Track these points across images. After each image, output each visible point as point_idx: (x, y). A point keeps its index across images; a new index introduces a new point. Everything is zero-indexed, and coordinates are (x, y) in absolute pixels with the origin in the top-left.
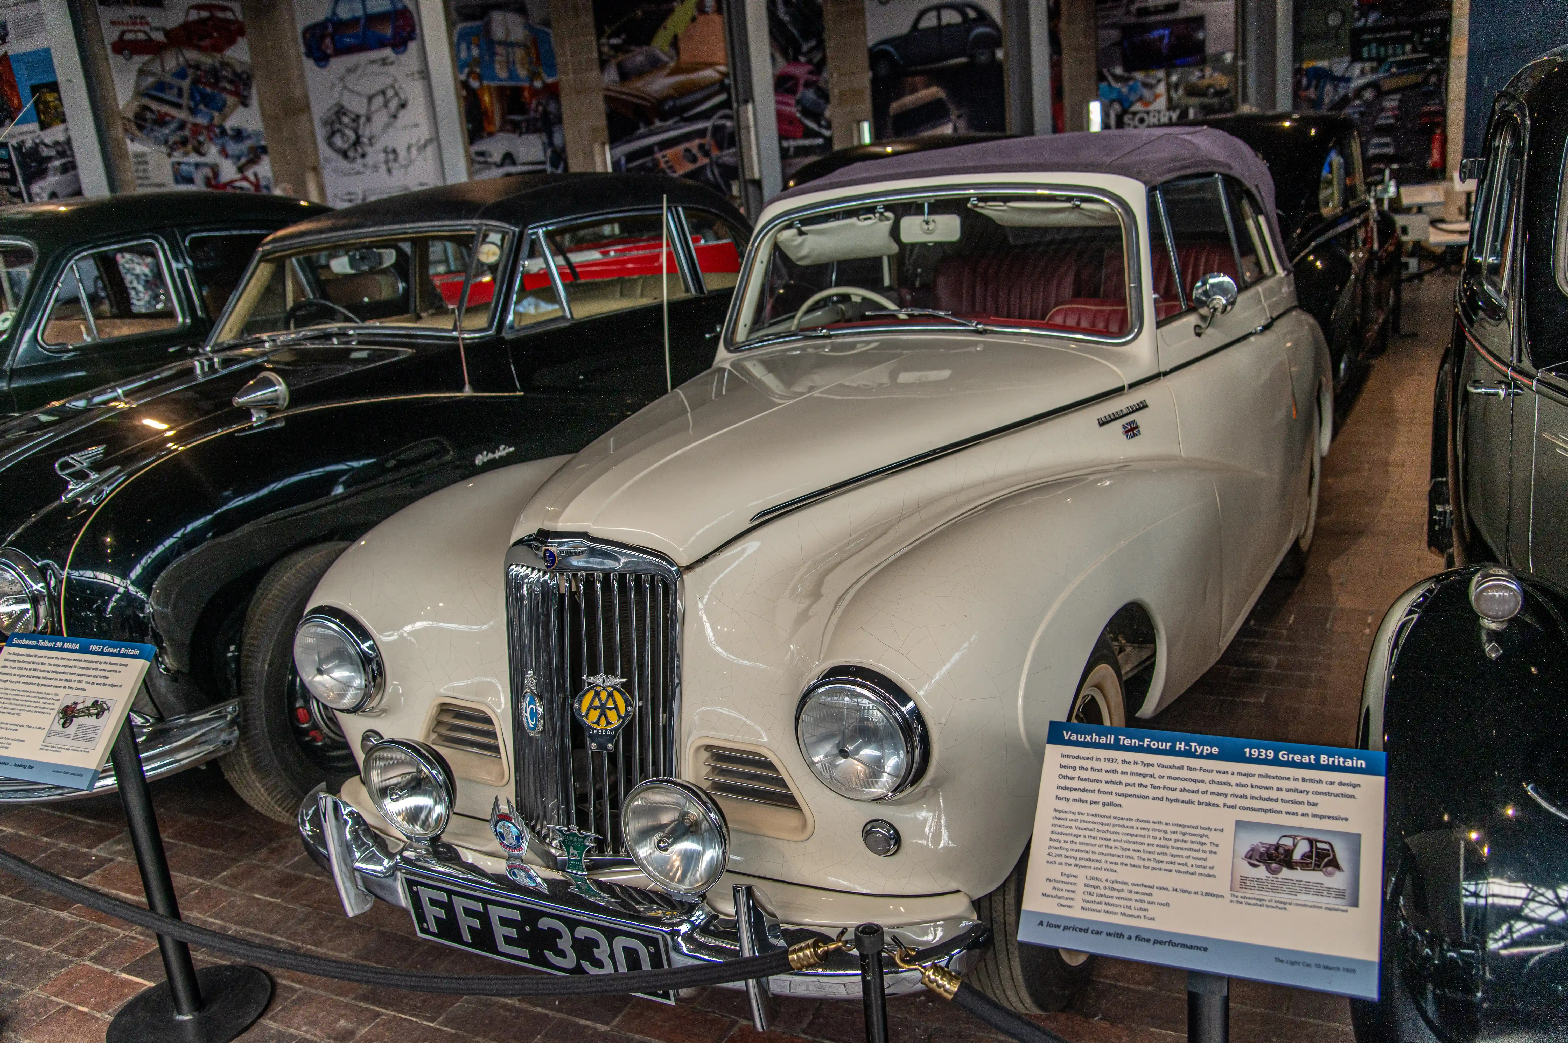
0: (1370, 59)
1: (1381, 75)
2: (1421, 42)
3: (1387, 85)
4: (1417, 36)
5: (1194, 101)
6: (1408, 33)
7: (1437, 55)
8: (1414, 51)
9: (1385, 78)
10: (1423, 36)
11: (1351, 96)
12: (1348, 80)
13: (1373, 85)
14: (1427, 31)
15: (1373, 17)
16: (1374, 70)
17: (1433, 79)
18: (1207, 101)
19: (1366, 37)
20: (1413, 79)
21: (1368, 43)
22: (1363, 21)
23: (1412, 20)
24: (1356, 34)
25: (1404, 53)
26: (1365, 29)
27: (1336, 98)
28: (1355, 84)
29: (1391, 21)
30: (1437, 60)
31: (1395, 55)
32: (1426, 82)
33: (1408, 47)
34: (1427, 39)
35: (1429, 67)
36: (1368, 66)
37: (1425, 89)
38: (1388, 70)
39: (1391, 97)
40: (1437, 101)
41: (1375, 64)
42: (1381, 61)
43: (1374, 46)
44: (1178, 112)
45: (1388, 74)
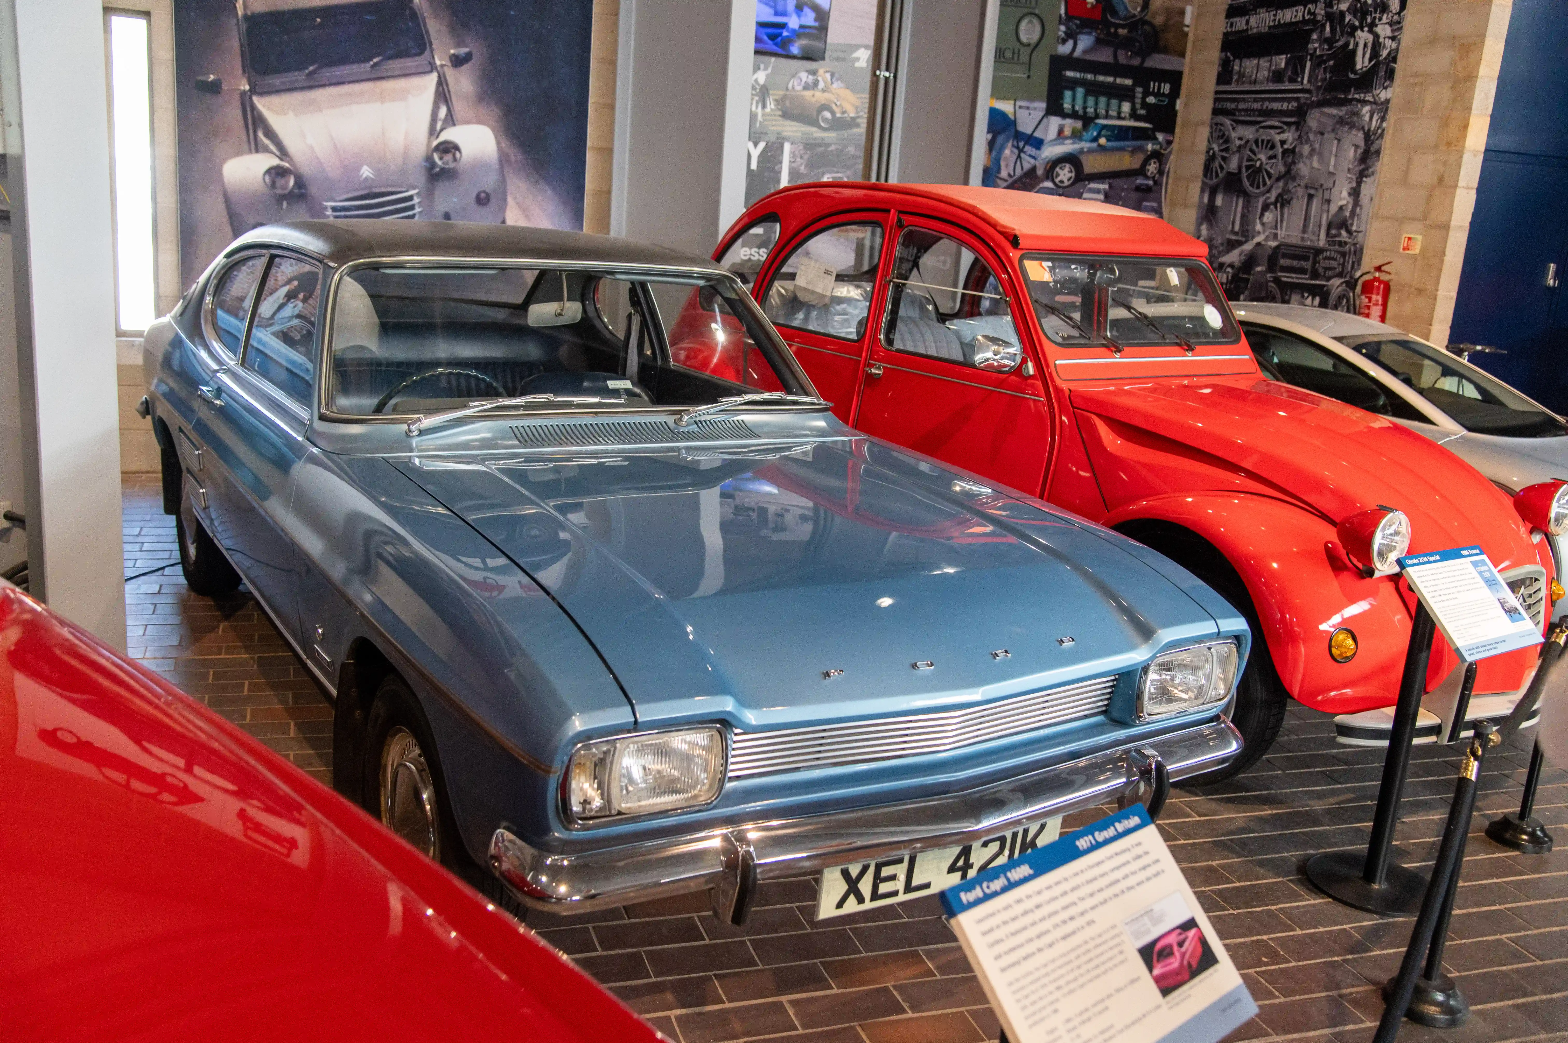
0: (1074, 115)
1: (1086, 145)
2: (1144, 105)
3: (1091, 165)
4: (1139, 90)
5: (793, 129)
6: (1128, 82)
7: (1161, 130)
8: (1134, 115)
9: (1090, 151)
10: (1146, 93)
11: (1040, 172)
12: (1038, 144)
13: (1072, 159)
14: (1153, 86)
15: (1085, 42)
16: (1076, 136)
17: (1152, 168)
18: (817, 133)
19: (1070, 74)
20: (1126, 161)
21: (1073, 84)
22: (1070, 44)
23: (1136, 62)
24: (1058, 63)
25: (1119, 117)
26: (1069, 62)
27: (1019, 172)
28: (1051, 151)
29: (1105, 56)
30: (1160, 137)
31: (1107, 117)
32: (1141, 172)
33: (1126, 107)
34: (1151, 100)
35: (1150, 147)
36: (1069, 124)
37: (1140, 181)
38: (1095, 139)
39: (1093, 185)
40: (1155, 204)
41: (1079, 124)
42: (1087, 121)
43: (1080, 91)
44: (762, 145)
45: (1094, 145)
